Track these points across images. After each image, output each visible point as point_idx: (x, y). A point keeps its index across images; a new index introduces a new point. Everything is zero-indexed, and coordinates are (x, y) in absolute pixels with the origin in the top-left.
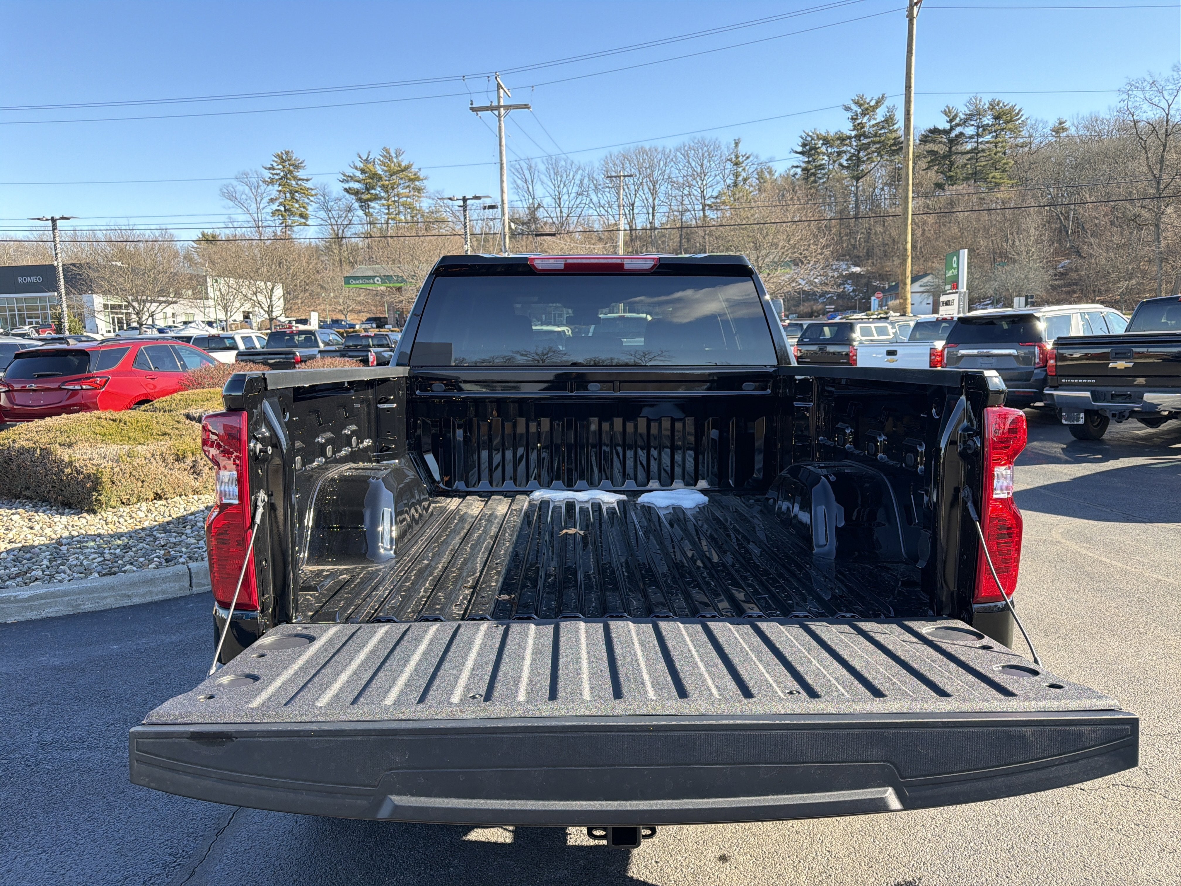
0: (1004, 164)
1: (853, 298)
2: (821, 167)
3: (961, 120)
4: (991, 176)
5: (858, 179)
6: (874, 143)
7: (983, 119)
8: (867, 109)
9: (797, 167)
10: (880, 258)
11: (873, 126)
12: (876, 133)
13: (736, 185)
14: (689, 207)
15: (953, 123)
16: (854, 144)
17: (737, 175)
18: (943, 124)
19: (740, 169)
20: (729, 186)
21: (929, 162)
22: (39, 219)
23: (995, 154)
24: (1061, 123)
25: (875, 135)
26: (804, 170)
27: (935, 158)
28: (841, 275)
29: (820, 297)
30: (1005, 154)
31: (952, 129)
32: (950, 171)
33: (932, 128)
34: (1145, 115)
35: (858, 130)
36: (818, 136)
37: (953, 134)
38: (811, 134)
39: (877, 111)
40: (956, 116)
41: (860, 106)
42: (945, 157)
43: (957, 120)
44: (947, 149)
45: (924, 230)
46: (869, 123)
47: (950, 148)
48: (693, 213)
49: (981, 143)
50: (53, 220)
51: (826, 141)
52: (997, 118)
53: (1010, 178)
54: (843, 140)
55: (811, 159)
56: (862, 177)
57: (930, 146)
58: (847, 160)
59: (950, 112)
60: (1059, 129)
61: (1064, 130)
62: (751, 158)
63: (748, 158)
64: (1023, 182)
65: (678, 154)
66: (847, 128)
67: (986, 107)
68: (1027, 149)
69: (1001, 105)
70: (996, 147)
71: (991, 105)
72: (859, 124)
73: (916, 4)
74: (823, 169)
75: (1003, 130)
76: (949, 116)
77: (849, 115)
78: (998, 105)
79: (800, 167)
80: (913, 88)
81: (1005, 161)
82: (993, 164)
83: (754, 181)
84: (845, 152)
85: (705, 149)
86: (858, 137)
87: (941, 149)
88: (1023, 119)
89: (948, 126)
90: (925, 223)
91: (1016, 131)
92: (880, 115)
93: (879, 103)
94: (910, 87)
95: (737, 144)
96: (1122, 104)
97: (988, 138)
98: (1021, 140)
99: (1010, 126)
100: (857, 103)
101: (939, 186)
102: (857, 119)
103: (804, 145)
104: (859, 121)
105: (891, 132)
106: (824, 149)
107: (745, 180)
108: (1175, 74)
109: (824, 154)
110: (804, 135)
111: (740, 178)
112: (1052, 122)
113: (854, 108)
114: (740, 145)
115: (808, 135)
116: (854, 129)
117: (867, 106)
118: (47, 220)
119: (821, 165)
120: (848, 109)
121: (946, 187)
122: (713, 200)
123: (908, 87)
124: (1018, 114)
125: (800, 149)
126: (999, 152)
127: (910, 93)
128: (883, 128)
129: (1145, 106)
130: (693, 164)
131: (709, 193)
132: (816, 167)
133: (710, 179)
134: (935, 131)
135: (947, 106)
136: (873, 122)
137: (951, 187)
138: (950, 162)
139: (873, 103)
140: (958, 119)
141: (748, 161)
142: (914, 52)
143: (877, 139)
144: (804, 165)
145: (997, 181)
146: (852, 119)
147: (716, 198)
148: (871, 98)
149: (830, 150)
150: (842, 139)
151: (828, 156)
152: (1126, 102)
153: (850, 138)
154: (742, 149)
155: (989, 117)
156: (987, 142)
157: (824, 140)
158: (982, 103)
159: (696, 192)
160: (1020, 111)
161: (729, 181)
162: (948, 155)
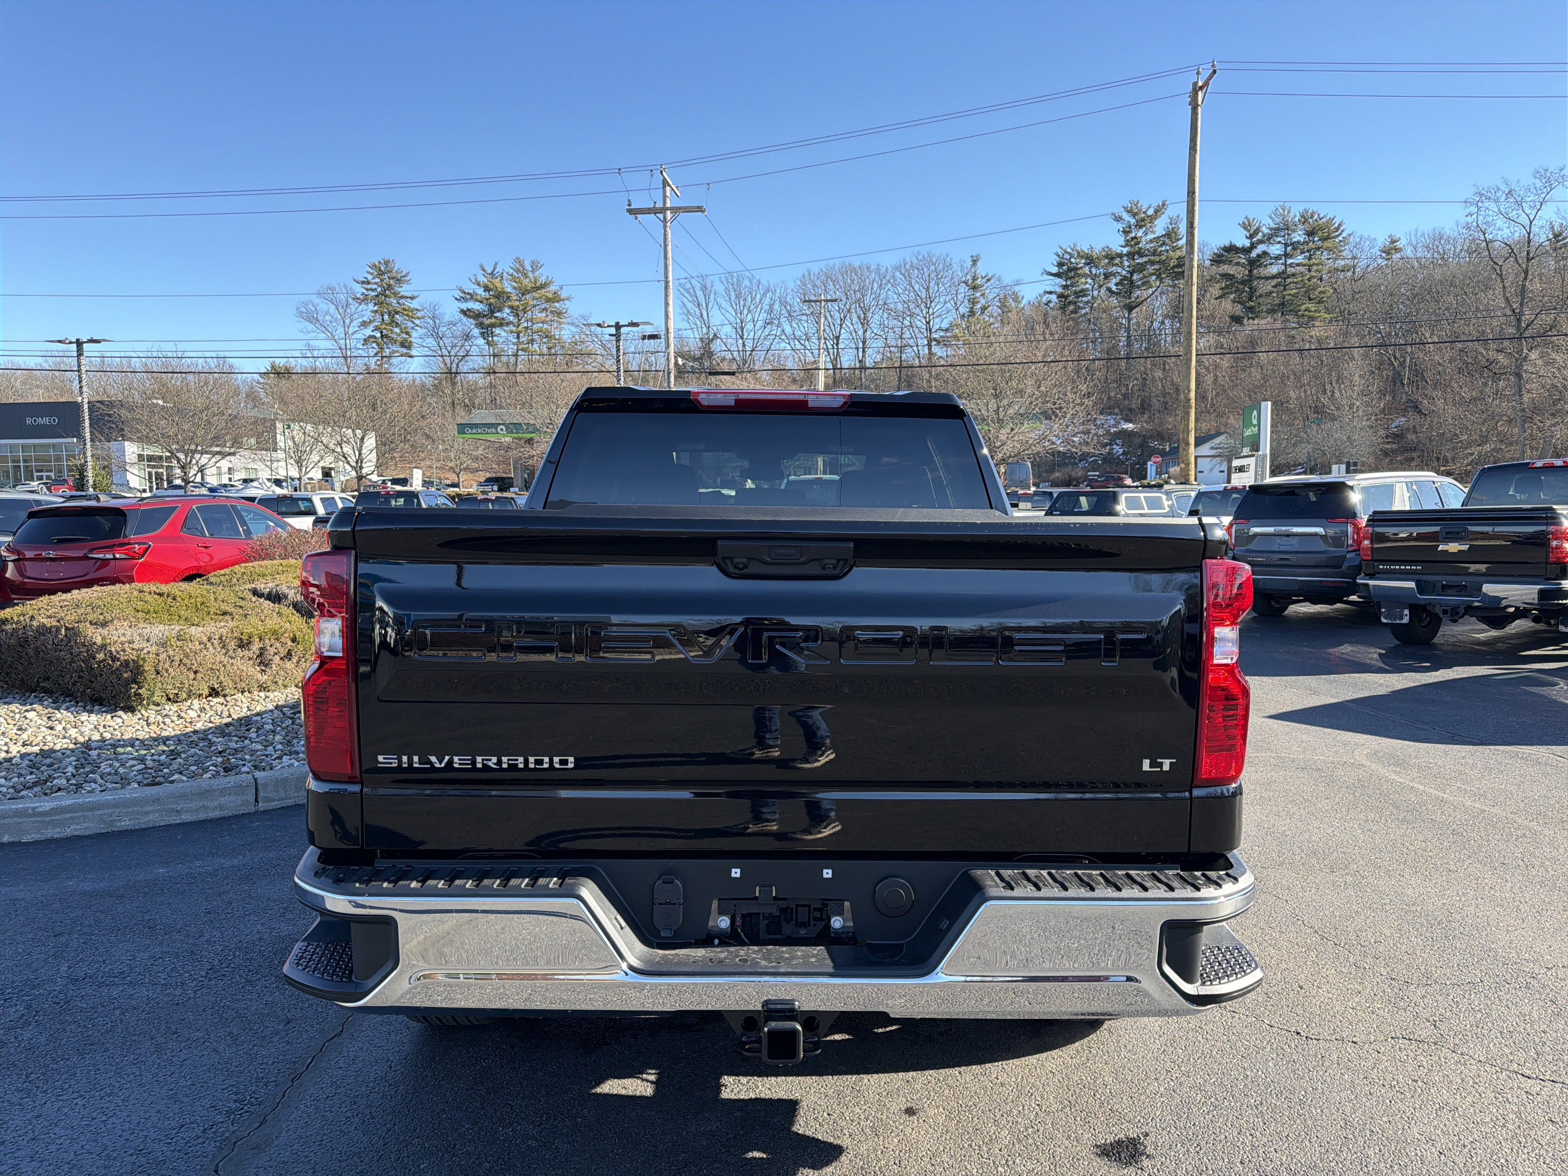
0: (1321, 292)
1: (1123, 463)
2: (1083, 293)
3: (1264, 236)
4: (1303, 307)
5: (1130, 308)
6: (1152, 263)
7: (1295, 235)
8: (1143, 220)
9: (1051, 293)
10: (1159, 412)
11: (1151, 241)
12: (1155, 250)
13: (972, 313)
14: (911, 342)
15: (1255, 239)
16: (1126, 263)
17: (973, 302)
18: (1242, 241)
19: (978, 294)
20: (963, 316)
21: (1222, 289)
22: (60, 342)
23: (1309, 280)
24: (1393, 242)
25: (1154, 253)
26: (1060, 296)
27: (1230, 285)
28: (1108, 432)
29: (1080, 461)
30: (1321, 279)
31: (1253, 247)
32: (1250, 299)
33: (1227, 244)
34: (1499, 232)
35: (1132, 246)
36: (1078, 253)
37: (1254, 254)
38: (1069, 250)
39: (1156, 222)
40: (1257, 231)
41: (1134, 215)
42: (1243, 282)
43: (1260, 236)
44: (1247, 272)
45: (1216, 376)
46: (1146, 238)
47: (1250, 271)
48: (915, 348)
49: (1291, 265)
50: (79, 343)
51: (1090, 260)
52: (1310, 233)
53: (1328, 311)
54: (1112, 258)
55: (1069, 283)
56: (1136, 307)
57: (1225, 268)
58: (1117, 285)
59: (1250, 225)
60: (1391, 249)
61: (1397, 250)
62: (992, 281)
63: (989, 280)
64: (1344, 316)
65: (898, 273)
66: (1117, 244)
67: (1297, 219)
68: (1349, 274)
69: (1316, 217)
70: (1310, 271)
71: (1303, 216)
72: (1133, 239)
73: (1201, 88)
74: (1085, 295)
75: (1318, 249)
76: (1249, 231)
77: (1120, 226)
78: (1312, 217)
79: (1055, 292)
80: (1197, 194)
81: (1321, 289)
82: (1306, 292)
83: (995, 310)
84: (1113, 274)
85: (933, 268)
86: (1131, 255)
87: (1239, 272)
88: (1344, 235)
89: (1247, 243)
90: (1217, 367)
91: (1336, 252)
92: (1160, 227)
93: (1158, 212)
94: (1194, 193)
95: (975, 262)
96: (1469, 219)
97: (1300, 259)
98: (1342, 263)
99: (1327, 244)
100: (1130, 212)
101: (1237, 320)
102: (1131, 232)
103: (1060, 265)
104: (1133, 235)
105: (1174, 249)
106: (1086, 270)
107: (984, 309)
108: (1537, 181)
109: (1085, 276)
110: (1060, 251)
111: (979, 306)
112: (1382, 240)
113: (1127, 217)
114: (979, 263)
115: (1066, 252)
116: (1126, 245)
117: (1143, 215)
118: (71, 343)
119: (1083, 290)
120: (1118, 219)
121: (1245, 321)
122: (942, 334)
123: (1191, 193)
124: (1337, 229)
125: (1055, 270)
126: (1314, 277)
127: (1193, 200)
128: (1164, 244)
129: (1500, 222)
130: (917, 287)
131: (936, 324)
132: (1076, 293)
133: (938, 307)
134: (1231, 249)
135: (1246, 217)
136: (1151, 236)
137: (1251, 321)
138: (1251, 288)
139: (1150, 212)
140: (1260, 234)
141: (989, 284)
142: (1198, 148)
143: (1157, 259)
144: (1059, 290)
145: (1311, 314)
146: (1124, 232)
147: (947, 330)
148: (1148, 204)
149: (1094, 271)
150: (1111, 257)
151: (1092, 279)
152: (1475, 216)
153: (1120, 256)
154: (982, 269)
155: (1300, 233)
156: (1298, 265)
157: (1087, 258)
158: (1292, 214)
159: (920, 323)
160: (1340, 225)
161: (963, 310)
162: (1248, 281)
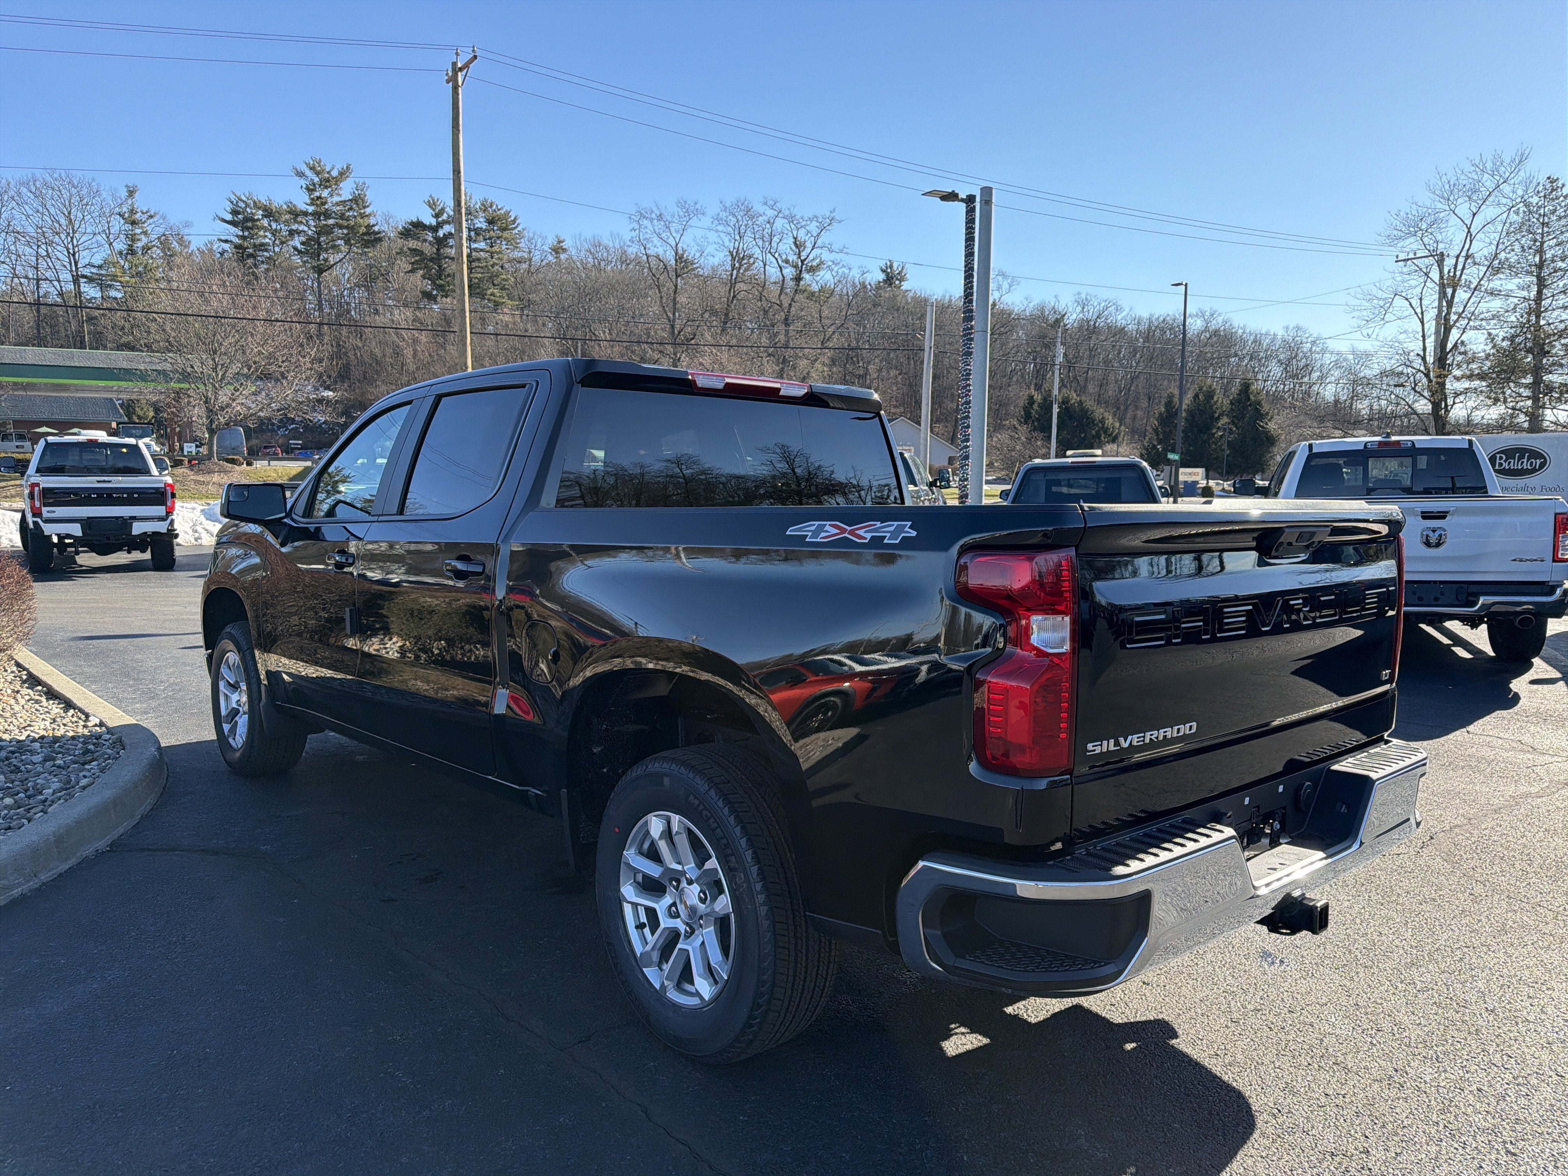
0: (504, 280)
1: (326, 432)
2: (262, 247)
3: (449, 216)
4: (489, 292)
5: (320, 270)
6: (341, 227)
7: (476, 221)
8: (328, 180)
9: (226, 241)
10: (359, 381)
11: (337, 204)
12: (343, 214)
13: (131, 251)
14: (49, 274)
15: (440, 219)
16: (312, 223)
17: (133, 239)
18: (429, 219)
19: (138, 231)
20: (121, 253)
21: (413, 263)
23: (493, 266)
24: (560, 242)
25: (342, 216)
26: (237, 247)
27: (420, 260)
28: (307, 398)
29: (279, 428)
30: (502, 267)
31: (439, 225)
32: (440, 278)
33: (415, 220)
34: (656, 249)
35: (317, 205)
36: (255, 202)
37: (441, 233)
38: (244, 199)
39: (341, 185)
40: (442, 211)
41: (318, 174)
42: (432, 260)
43: (445, 217)
44: (435, 250)
45: (415, 351)
47: (438, 250)
48: (56, 283)
49: (476, 250)
51: (269, 213)
52: (491, 222)
53: (511, 298)
54: (297, 215)
55: (246, 233)
56: (325, 271)
57: (413, 244)
58: (303, 243)
59: (434, 203)
60: (558, 249)
61: (564, 250)
62: (155, 219)
63: (151, 217)
64: (525, 304)
65: (24, 190)
66: (302, 201)
67: (477, 207)
68: (525, 266)
69: (494, 207)
70: (492, 257)
71: (483, 205)
72: (319, 198)
73: (461, 69)
74: (266, 250)
75: (498, 238)
76: (434, 210)
77: (303, 182)
78: (491, 207)
79: (231, 242)
80: (462, 174)
81: (504, 277)
82: (490, 278)
83: (156, 252)
84: (298, 232)
85: (74, 191)
86: (316, 215)
87: (428, 250)
88: (519, 228)
89: (433, 222)
90: (415, 341)
91: (513, 243)
92: (346, 190)
93: (343, 174)
94: (459, 172)
95: (131, 193)
96: (633, 234)
97: (482, 245)
98: (520, 254)
99: (506, 234)
100: (312, 169)
101: (428, 296)
102: (314, 190)
103: (235, 212)
104: (317, 194)
105: (363, 216)
106: (265, 222)
107: (146, 249)
108: (679, 210)
109: (265, 229)
110: (233, 197)
111: (139, 244)
112: (551, 238)
113: (309, 173)
114: (137, 195)
115: (242, 200)
116: (312, 204)
117: (327, 175)
119: (262, 245)
120: (300, 174)
121: (439, 298)
122: (94, 270)
123: (457, 171)
124: (514, 221)
125: (229, 217)
126: (497, 264)
127: (459, 178)
128: (351, 209)
129: (655, 239)
130: (52, 211)
131: (84, 258)
132: (255, 246)
133: (84, 238)
134: (418, 225)
135: (431, 196)
136: (336, 199)
137: (444, 299)
138: (440, 267)
139: (335, 173)
140: (445, 215)
141: (151, 221)
142: (461, 128)
143: (345, 223)
144: (236, 240)
145: (497, 299)
146: (308, 189)
147: (100, 267)
148: (333, 165)
149: (274, 226)
150: (295, 214)
151: (272, 234)
152: (637, 231)
153: (305, 214)
154: (141, 203)
155: (481, 220)
156: (482, 250)
157: (265, 210)
158: (473, 201)
159: (60, 253)
160: (515, 218)
161: (120, 245)
162: (438, 258)
